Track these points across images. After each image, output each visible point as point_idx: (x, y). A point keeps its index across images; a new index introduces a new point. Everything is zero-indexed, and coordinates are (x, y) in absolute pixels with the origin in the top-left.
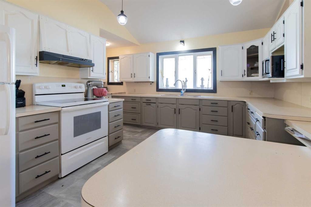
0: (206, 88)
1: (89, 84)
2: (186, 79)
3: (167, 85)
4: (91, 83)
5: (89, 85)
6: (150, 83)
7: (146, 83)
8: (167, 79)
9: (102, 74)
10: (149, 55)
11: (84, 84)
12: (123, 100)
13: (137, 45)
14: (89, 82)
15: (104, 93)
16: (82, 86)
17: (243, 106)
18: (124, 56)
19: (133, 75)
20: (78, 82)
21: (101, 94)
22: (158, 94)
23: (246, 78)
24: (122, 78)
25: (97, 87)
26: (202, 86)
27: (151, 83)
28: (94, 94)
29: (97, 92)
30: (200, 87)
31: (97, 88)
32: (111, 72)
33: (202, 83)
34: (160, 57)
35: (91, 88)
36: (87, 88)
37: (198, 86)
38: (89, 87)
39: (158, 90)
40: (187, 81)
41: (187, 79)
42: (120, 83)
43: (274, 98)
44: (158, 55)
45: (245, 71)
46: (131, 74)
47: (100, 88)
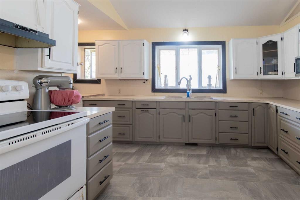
0: (214, 87)
1: (39, 81)
2: (190, 76)
3: (166, 84)
4: (45, 81)
5: (41, 83)
6: (143, 81)
7: (138, 81)
8: (166, 76)
9: (70, 63)
10: (143, 44)
11: (27, 82)
12: (113, 109)
13: (125, 29)
14: (40, 78)
15: (74, 99)
16: (21, 86)
17: (265, 108)
18: (104, 42)
19: (119, 70)
20: (11, 79)
21: (69, 101)
22: (155, 95)
23: (262, 77)
24: (100, 74)
25: (58, 87)
26: (210, 85)
27: (145, 81)
28: (51, 102)
29: (58, 99)
30: (207, 86)
31: (58, 89)
32: (81, 64)
33: (210, 81)
34: (157, 47)
35: (45, 91)
36: (34, 90)
37: (205, 85)
38: (39, 87)
39: (154, 90)
40: (191, 79)
41: (192, 77)
42: (96, 80)
43: (283, 98)
44: (154, 44)
45: (261, 69)
46: (116, 68)
47: (66, 89)
